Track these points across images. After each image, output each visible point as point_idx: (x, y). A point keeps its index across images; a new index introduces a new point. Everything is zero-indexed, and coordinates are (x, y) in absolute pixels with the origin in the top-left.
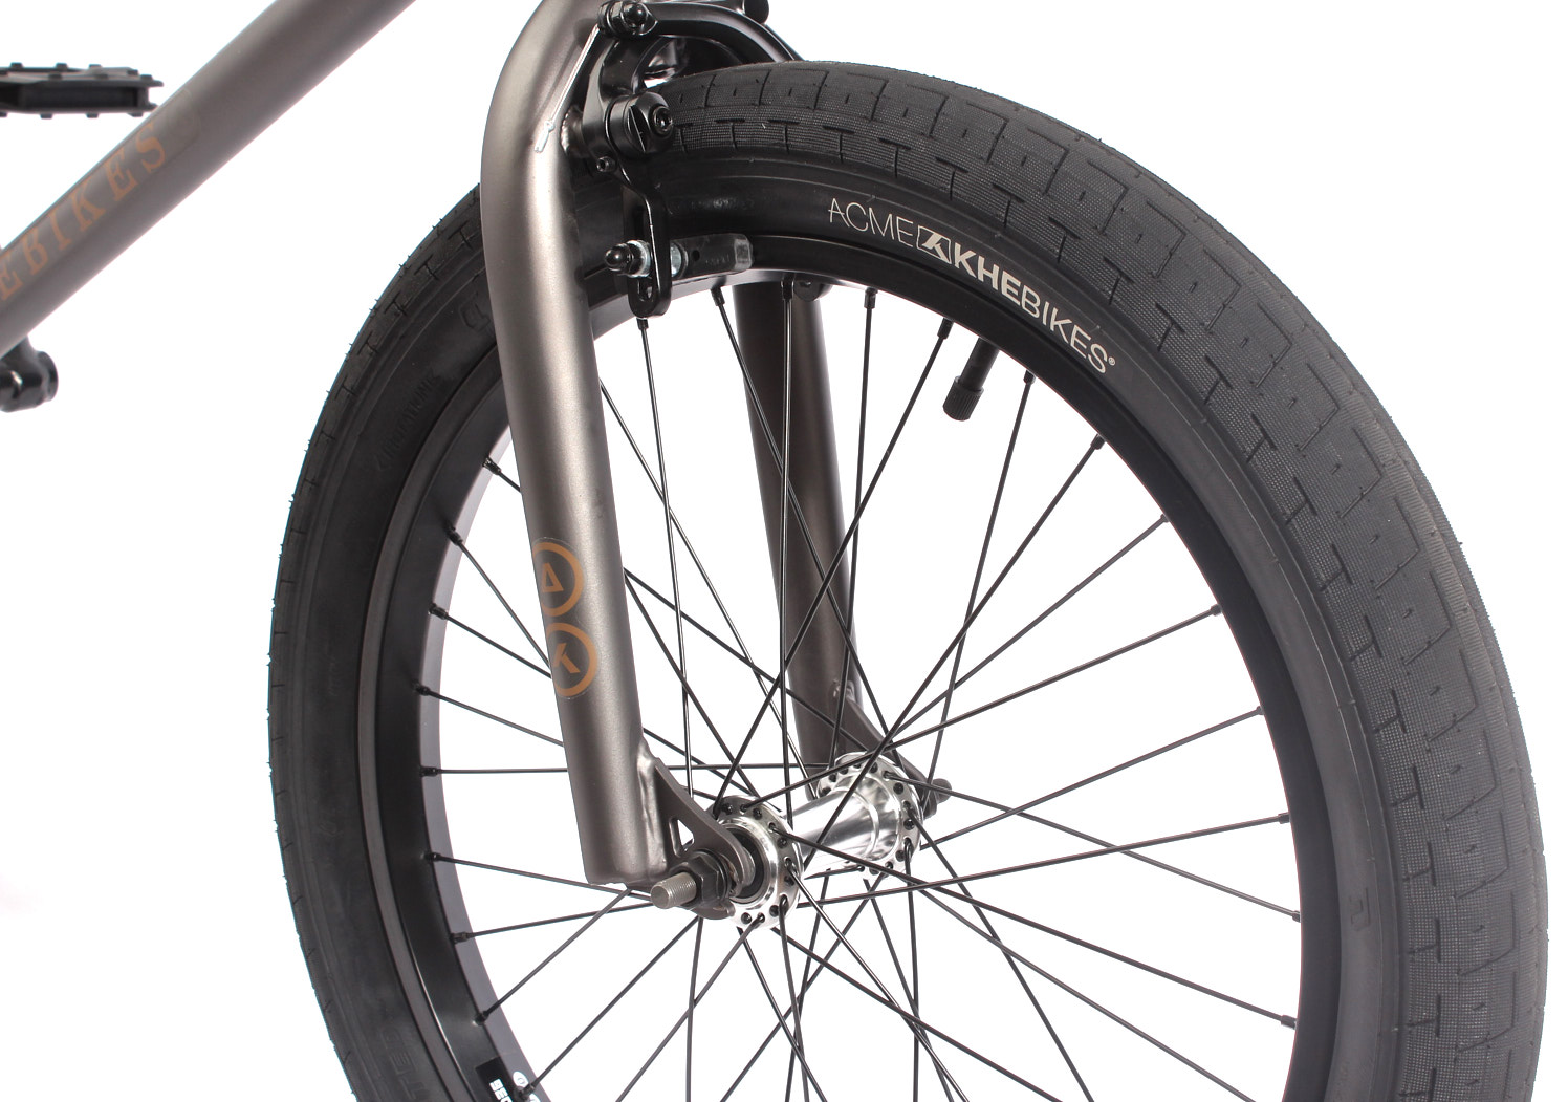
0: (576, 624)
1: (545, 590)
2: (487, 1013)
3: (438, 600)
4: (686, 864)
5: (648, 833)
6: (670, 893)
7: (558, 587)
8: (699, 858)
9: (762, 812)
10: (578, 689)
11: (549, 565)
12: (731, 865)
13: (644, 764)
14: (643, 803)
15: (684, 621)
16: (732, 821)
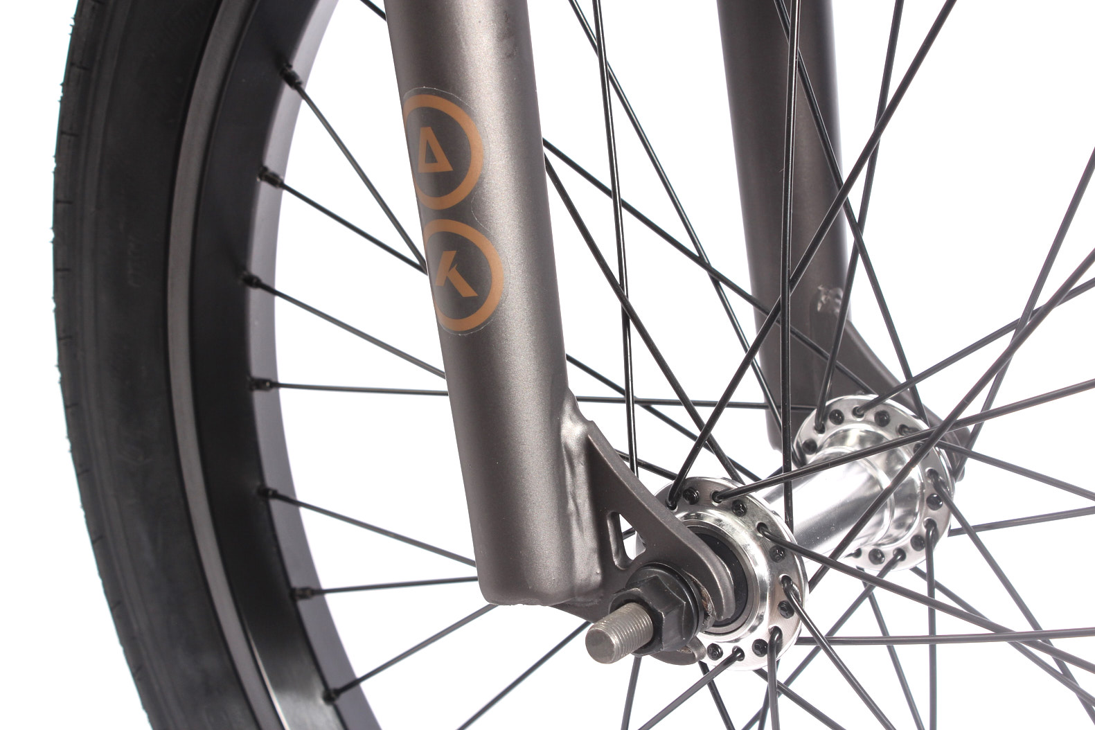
0: (472, 223)
1: (424, 168)
2: (339, 692)
3: (270, 162)
4: (636, 590)
5: (576, 532)
6: (615, 640)
7: (445, 165)
8: (656, 578)
9: (747, 505)
10: (474, 321)
11: (429, 130)
12: (705, 591)
13: (572, 432)
14: (569, 489)
15: (626, 215)
16: (698, 516)
